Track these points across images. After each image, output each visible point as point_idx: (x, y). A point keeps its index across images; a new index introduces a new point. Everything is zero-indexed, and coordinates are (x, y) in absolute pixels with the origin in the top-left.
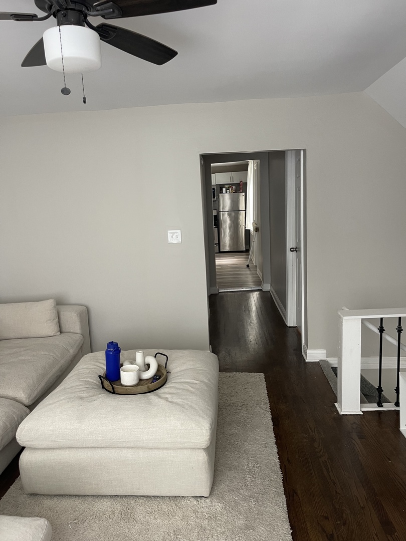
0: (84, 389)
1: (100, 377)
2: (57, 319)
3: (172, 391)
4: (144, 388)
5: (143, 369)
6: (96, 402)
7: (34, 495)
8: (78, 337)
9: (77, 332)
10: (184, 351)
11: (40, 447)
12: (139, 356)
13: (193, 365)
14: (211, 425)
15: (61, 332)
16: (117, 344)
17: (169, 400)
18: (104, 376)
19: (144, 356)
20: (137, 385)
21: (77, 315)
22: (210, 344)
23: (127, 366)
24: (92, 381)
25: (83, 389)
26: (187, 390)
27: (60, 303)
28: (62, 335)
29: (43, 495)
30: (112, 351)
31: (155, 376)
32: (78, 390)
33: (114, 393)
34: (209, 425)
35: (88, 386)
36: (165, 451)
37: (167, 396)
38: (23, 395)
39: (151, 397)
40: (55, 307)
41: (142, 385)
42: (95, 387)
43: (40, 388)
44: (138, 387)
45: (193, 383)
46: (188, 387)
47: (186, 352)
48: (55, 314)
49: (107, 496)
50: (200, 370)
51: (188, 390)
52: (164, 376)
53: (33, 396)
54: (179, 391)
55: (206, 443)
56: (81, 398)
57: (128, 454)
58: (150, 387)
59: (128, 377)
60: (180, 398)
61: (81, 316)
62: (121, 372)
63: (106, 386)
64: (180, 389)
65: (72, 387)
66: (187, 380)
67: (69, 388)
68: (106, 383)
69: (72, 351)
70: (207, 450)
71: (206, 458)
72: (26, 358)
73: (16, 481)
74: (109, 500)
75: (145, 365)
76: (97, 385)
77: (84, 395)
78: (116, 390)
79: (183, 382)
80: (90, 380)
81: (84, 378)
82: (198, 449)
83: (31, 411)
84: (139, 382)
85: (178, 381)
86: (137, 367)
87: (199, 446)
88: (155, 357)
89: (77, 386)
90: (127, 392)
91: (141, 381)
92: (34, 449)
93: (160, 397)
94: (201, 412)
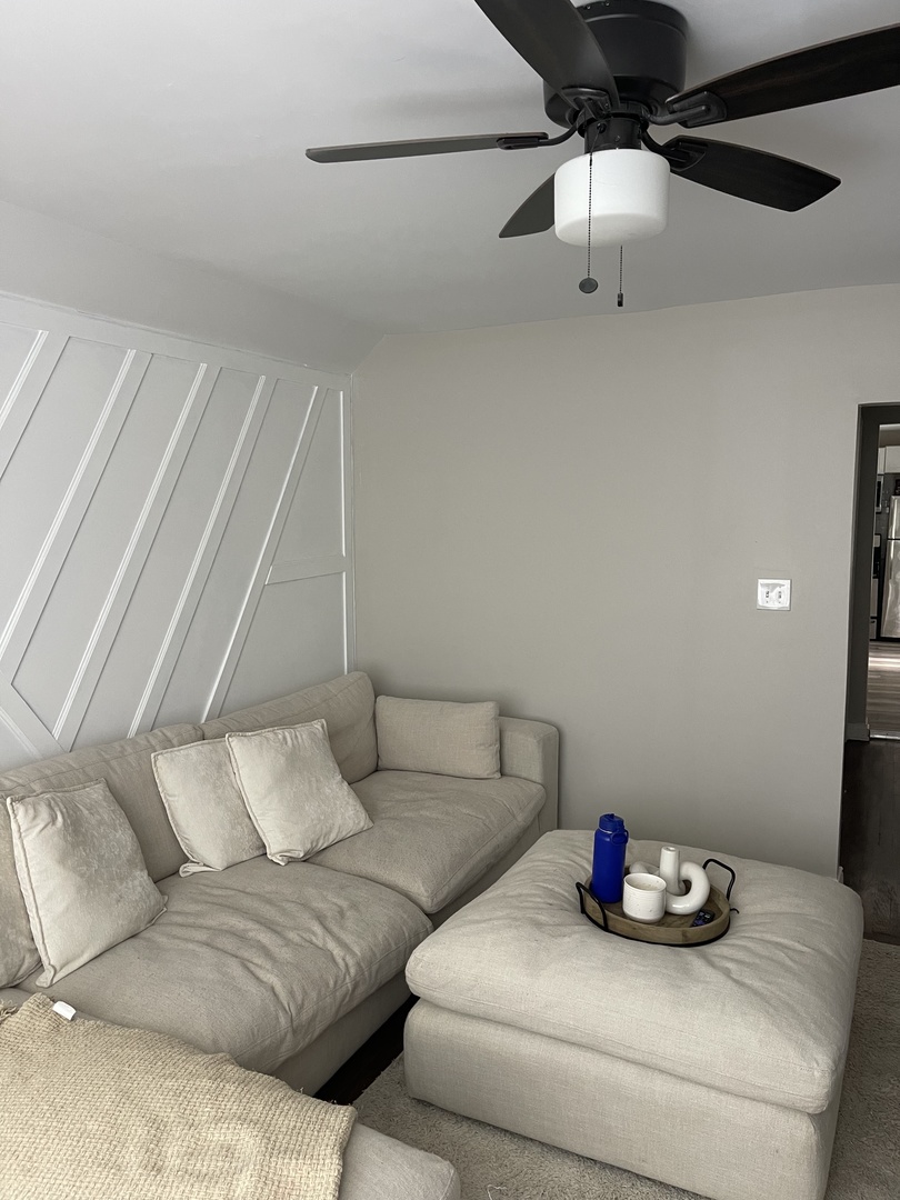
0: (544, 906)
1: (579, 886)
2: (498, 745)
3: (740, 955)
4: (674, 934)
5: (675, 888)
6: (567, 939)
7: (424, 1103)
8: (536, 790)
9: (533, 778)
10: (776, 868)
11: (448, 1006)
12: (668, 858)
13: (797, 906)
14: (834, 1062)
15: (502, 772)
16: (621, 823)
17: (735, 977)
18: (587, 887)
19: (680, 861)
20: (659, 923)
21: (538, 742)
22: (840, 864)
23: (638, 875)
24: (562, 892)
25: (541, 906)
26: (779, 963)
27: (506, 712)
28: (504, 778)
29: (442, 1110)
30: (609, 836)
31: (701, 910)
32: (531, 904)
33: (605, 928)
34: (830, 1062)
35: (551, 901)
36: (713, 1094)
37: (730, 965)
38: (423, 892)
39: (690, 958)
40: (495, 719)
41: (669, 926)
42: (566, 906)
43: (454, 882)
44: (662, 929)
45: (794, 950)
46: (781, 955)
47: (780, 872)
48: (495, 735)
49: (573, 1154)
50: (814, 921)
51: (782, 965)
52: (723, 917)
53: (441, 896)
54: (757, 961)
55: (818, 1103)
56: (538, 925)
57: (627, 1076)
58: (688, 935)
59: (640, 900)
60: (761, 979)
61: (544, 743)
62: (626, 886)
63: (589, 909)
64: (761, 957)
65: (520, 895)
66: (779, 940)
67: (512, 897)
68: (591, 904)
69: (521, 819)
70: (817, 1118)
71: (814, 1138)
72: (434, 815)
73: (394, 1063)
74: (576, 1164)
75: (679, 882)
76: (570, 902)
77: (543, 918)
78: (610, 923)
79: (769, 942)
80: (557, 889)
81: (545, 881)
82: (797, 1110)
83: (436, 927)
84: (663, 918)
85: (758, 935)
86: (661, 883)
87: (799, 1105)
88: (704, 867)
89: (528, 895)
90: (635, 933)
91: (667, 916)
92: (437, 1007)
93: (711, 964)
94: (813, 1026)
